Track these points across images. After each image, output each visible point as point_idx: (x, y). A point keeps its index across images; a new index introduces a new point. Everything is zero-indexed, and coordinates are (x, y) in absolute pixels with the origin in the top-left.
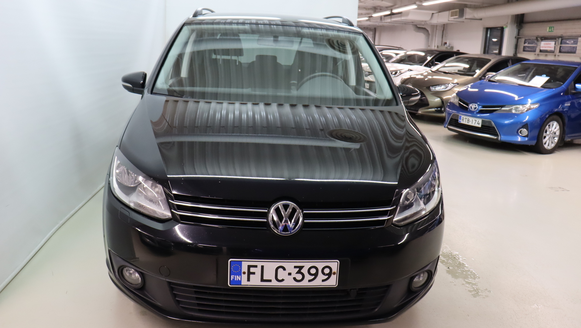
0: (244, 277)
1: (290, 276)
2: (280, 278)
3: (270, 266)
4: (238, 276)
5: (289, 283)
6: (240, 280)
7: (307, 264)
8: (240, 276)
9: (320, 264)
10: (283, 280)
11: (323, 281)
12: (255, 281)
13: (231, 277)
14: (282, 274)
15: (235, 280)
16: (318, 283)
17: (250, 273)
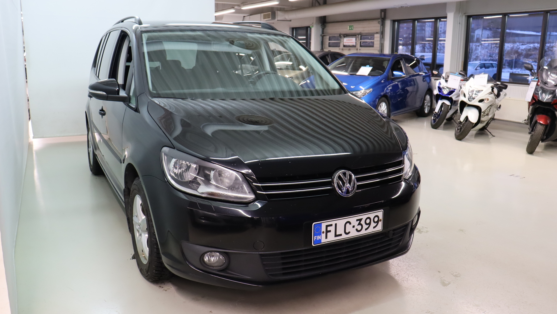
0: (324, 235)
1: (354, 228)
2: (347, 232)
3: (340, 222)
4: (319, 236)
5: (354, 234)
6: (320, 239)
7: (364, 217)
8: (320, 236)
9: (372, 215)
10: (349, 232)
11: (374, 227)
12: (331, 238)
13: (314, 238)
14: (349, 228)
15: (317, 239)
16: (371, 230)
17: (327, 232)
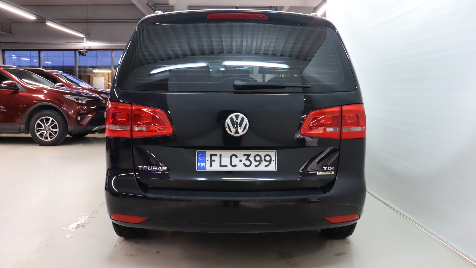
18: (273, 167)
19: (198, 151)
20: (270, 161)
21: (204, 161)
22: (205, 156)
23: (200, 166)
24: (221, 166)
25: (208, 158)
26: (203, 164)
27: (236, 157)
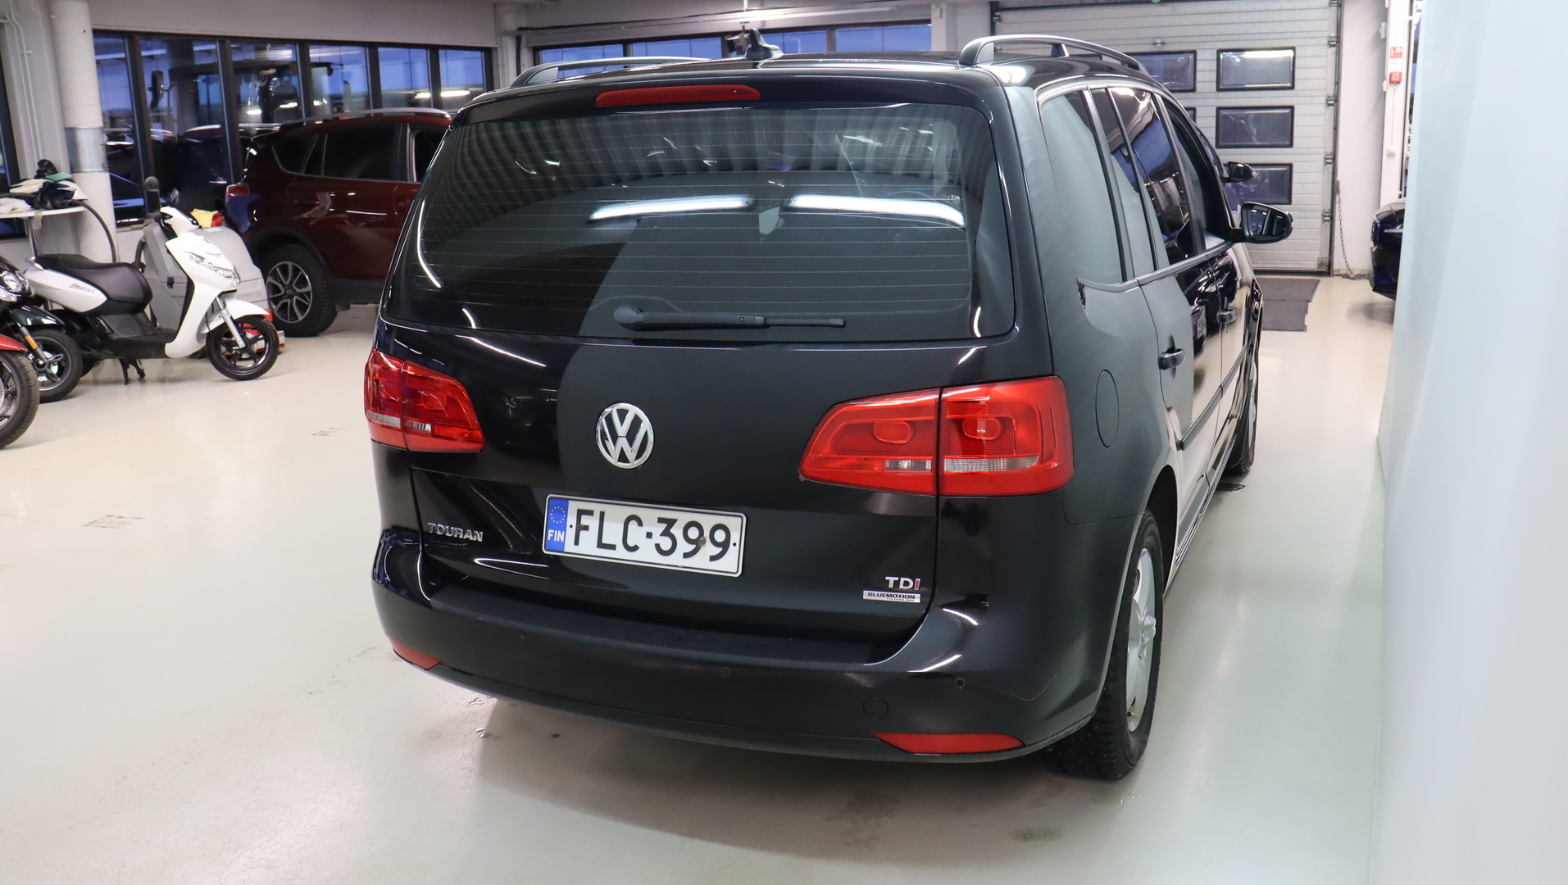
18: (731, 564)
19: (550, 498)
20: (725, 545)
21: (563, 528)
22: (566, 514)
23: (552, 538)
24: (601, 545)
25: (572, 520)
26: (559, 536)
27: (640, 524)
